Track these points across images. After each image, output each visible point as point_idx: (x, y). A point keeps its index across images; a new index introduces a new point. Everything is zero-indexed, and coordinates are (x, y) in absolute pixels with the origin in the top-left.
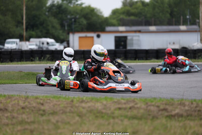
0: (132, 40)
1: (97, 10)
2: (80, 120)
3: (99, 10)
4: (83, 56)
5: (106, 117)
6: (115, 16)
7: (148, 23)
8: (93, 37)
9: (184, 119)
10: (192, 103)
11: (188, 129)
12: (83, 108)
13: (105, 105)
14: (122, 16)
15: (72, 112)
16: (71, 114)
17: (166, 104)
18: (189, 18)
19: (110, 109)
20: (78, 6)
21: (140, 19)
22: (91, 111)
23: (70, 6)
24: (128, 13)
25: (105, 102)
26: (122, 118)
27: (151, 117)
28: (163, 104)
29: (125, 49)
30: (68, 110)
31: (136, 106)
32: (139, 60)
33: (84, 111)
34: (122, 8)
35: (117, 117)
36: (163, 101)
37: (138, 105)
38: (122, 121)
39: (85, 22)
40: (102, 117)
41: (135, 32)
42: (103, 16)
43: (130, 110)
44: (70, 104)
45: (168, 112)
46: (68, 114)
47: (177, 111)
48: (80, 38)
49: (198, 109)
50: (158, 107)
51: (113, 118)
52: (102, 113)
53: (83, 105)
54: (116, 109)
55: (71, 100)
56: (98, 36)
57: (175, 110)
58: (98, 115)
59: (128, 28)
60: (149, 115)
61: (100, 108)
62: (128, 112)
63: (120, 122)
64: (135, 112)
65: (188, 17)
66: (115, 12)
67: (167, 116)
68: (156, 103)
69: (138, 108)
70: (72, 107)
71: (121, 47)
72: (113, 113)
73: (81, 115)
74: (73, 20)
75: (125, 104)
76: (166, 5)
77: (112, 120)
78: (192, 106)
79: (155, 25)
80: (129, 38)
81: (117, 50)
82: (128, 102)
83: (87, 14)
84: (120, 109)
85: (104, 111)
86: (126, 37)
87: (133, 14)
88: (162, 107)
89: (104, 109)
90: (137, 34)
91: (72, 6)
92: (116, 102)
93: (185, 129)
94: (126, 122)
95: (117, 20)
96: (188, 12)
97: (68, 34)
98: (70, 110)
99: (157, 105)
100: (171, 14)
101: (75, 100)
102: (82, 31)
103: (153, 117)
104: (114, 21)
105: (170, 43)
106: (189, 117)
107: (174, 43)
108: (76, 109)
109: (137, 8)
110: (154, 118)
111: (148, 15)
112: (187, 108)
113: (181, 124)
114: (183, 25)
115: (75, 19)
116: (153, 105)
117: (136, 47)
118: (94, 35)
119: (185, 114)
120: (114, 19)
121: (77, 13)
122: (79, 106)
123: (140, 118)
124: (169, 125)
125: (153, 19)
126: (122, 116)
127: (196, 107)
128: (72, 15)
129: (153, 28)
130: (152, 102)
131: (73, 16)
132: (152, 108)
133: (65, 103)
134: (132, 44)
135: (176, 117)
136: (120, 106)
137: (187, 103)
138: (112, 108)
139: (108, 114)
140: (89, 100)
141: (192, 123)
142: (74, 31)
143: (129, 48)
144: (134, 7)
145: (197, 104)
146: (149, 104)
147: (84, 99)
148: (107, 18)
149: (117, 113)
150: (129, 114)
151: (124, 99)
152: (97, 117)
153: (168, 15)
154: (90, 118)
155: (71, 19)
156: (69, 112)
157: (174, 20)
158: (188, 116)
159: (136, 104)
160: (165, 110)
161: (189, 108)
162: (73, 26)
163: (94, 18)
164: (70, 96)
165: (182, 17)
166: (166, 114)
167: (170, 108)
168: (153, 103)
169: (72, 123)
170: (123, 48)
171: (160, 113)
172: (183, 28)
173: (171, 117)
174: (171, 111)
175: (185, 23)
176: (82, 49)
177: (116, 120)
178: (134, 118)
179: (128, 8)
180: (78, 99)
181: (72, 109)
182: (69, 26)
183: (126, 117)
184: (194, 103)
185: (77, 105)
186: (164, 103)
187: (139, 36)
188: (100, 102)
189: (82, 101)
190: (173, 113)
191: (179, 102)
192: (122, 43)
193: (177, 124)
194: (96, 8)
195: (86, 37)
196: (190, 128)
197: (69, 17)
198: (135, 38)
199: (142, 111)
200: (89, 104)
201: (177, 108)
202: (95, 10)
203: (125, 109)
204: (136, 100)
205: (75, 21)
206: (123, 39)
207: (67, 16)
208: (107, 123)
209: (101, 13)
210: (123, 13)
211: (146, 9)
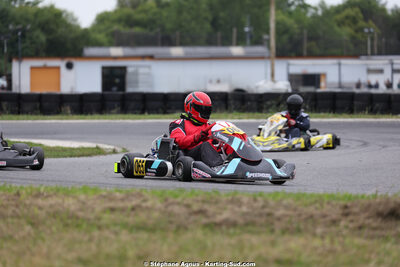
0: (136, 74)
1: (67, 15)
2: (32, 231)
3: (72, 14)
4: (38, 105)
5: (84, 226)
6: (102, 27)
7: (168, 42)
8: (58, 68)
9: (238, 231)
10: (255, 200)
11: (246, 251)
12: (40, 208)
13: (84, 203)
14: (116, 27)
15: (18, 217)
16: (15, 220)
17: (204, 202)
18: (249, 32)
19: (93, 210)
20: (30, 5)
21: (152, 34)
22: (55, 215)
23: (14, 7)
24: (129, 22)
25: (82, 197)
26: (117, 228)
27: (174, 227)
28: (198, 201)
29: (121, 93)
30: (10, 212)
31: (144, 205)
32: (149, 113)
33: (42, 214)
34: (116, 11)
35: (107, 227)
36: (197, 195)
37: (149, 204)
38: (116, 233)
39: (43, 38)
40: (78, 226)
41: (143, 57)
42: (78, 27)
43: (133, 213)
44: (13, 200)
45: (207, 217)
46: (10, 220)
47: (226, 215)
48: (33, 68)
49: (267, 210)
50: (188, 206)
51: (100, 228)
52: (77, 218)
53: (40, 202)
54: (104, 211)
55: (15, 192)
56: (69, 66)
57: (220, 214)
58: (69, 221)
59: (128, 51)
60: (171, 222)
61: (73, 208)
62: (128, 216)
63: (113, 236)
64: (142, 217)
65: (247, 29)
66: (102, 19)
67: (206, 226)
68: (184, 199)
69: (147, 208)
70: (17, 206)
71: (115, 89)
72: (99, 219)
73: (34, 223)
74: (19, 33)
75: (122, 200)
76: (204, 6)
77: (96, 233)
78: (256, 205)
79: (182, 44)
80: (130, 70)
81: (106, 93)
82: (128, 196)
83: (47, 22)
84: (112, 210)
85: (81, 214)
86: (124, 69)
87: (137, 23)
88: (195, 207)
89: (81, 210)
90: (147, 62)
91: (17, 6)
92: (104, 197)
93: (241, 250)
94: (125, 236)
95: (107, 35)
96: (246, 19)
97: (10, 61)
98: (14, 211)
99: (185, 202)
100: (214, 23)
101: (23, 192)
102: (36, 55)
103: (179, 228)
104: (101, 37)
105: (211, 82)
106: (250, 228)
107: (219, 81)
108: (26, 211)
109: (145, 11)
110: (181, 228)
111: (169, 26)
112: (244, 209)
113: (233, 241)
114: (237, 44)
115: (24, 31)
116: (178, 204)
117: (143, 88)
118: (61, 64)
119: (241, 221)
120: (100, 32)
121: (27, 20)
122: (31, 205)
123: (152, 230)
124: (209, 243)
125: (178, 33)
126: (116, 224)
127: (263, 207)
128: (17, 24)
129: (177, 51)
130: (176, 197)
131: (19, 27)
132: (176, 209)
133: (4, 197)
134: (136, 82)
135: (224, 228)
136: (112, 204)
137: (245, 199)
138: (98, 209)
139: (89, 220)
140: (51, 193)
141: (255, 239)
142: (21, 56)
143: (130, 89)
144: (140, 8)
145: (266, 201)
146: (171, 200)
147: (42, 190)
148: (86, 30)
149: (107, 218)
150: (131, 220)
151: (120, 191)
152: (66, 225)
153: (208, 26)
154: (54, 229)
155: (15, 32)
156: (12, 217)
157: (219, 34)
158: (247, 224)
159: (145, 201)
160: (201, 212)
161: (250, 210)
162: (20, 46)
163: (61, 31)
164: (13, 185)
165: (235, 30)
166: (204, 220)
167: (211, 209)
168: (179, 200)
169: (16, 237)
170: (118, 90)
171: (193, 218)
172: (237, 50)
173: (214, 227)
174: (214, 215)
175: (240, 41)
176: (38, 91)
177: (106, 233)
178: (141, 227)
179: (128, 10)
180: (29, 190)
181: (17, 211)
182: (12, 45)
183: (125, 226)
184: (259, 199)
185: (28, 202)
186: (200, 198)
187: (149, 67)
188: (74, 197)
189: (38, 195)
190: (219, 218)
191: (230, 198)
192: (117, 81)
193: (226, 241)
194: (65, 11)
195: (45, 67)
196: (252, 248)
197: (11, 27)
198: (141, 70)
199: (156, 215)
200: (52, 201)
201: (225, 209)
202: (64, 15)
203: (123, 210)
204: (144, 193)
205: (23, 36)
206: (118, 72)
207: (7, 26)
208: (86, 238)
209: (75, 20)
210: (119, 21)
211: (165, 13)
